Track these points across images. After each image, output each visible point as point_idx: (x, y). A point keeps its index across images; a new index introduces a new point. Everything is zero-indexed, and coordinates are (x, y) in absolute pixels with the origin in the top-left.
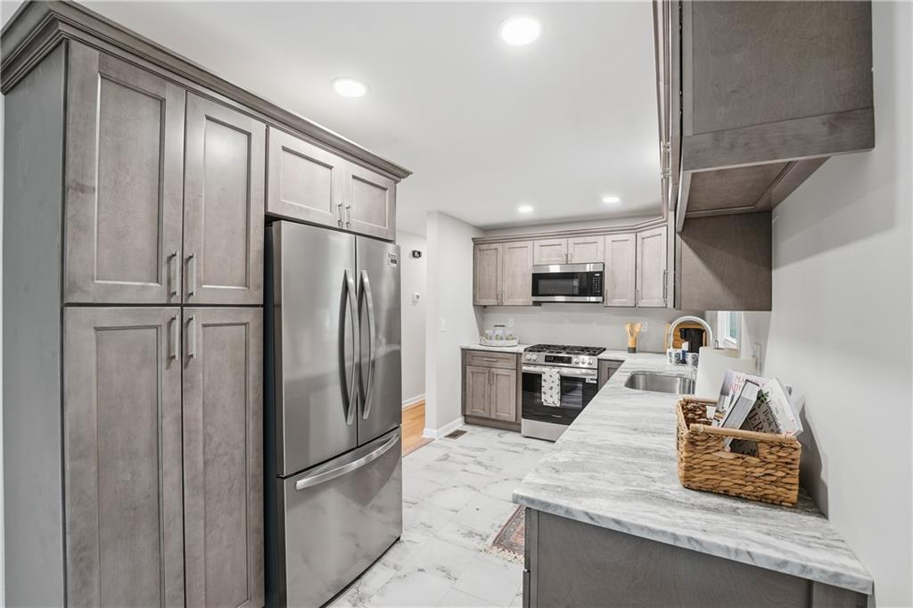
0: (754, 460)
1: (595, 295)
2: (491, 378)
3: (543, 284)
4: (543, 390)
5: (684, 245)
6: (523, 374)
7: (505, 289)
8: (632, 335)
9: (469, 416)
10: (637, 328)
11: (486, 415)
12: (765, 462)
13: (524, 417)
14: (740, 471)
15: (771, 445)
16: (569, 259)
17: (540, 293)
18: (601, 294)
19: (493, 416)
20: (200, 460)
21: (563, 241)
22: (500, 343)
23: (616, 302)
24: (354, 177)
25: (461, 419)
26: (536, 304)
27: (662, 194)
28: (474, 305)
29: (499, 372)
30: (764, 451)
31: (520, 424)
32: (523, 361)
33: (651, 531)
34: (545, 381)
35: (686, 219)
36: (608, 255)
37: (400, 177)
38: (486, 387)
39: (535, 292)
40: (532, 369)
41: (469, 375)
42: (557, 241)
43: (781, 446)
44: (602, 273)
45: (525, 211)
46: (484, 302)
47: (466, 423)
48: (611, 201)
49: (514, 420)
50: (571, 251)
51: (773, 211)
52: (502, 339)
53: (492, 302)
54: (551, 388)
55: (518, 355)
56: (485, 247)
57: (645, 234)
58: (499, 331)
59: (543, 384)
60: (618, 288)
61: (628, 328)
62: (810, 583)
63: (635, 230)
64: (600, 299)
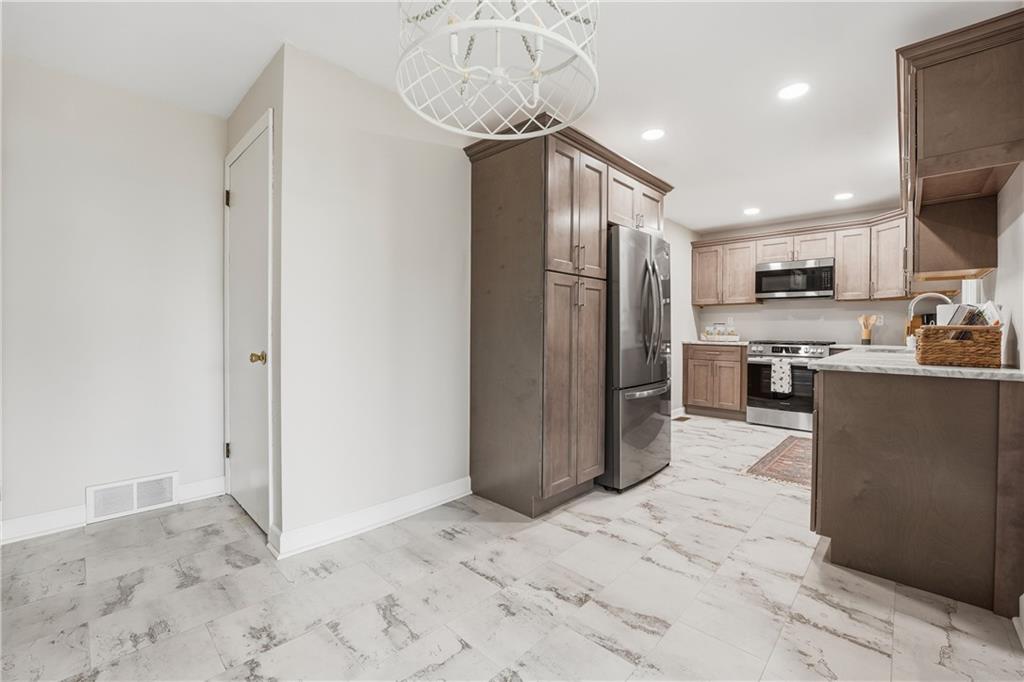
0: (969, 342)
1: (826, 289)
2: (714, 370)
3: (766, 282)
4: (772, 380)
5: (922, 225)
6: (749, 365)
7: (726, 288)
8: (866, 327)
9: (691, 406)
10: (873, 320)
11: (709, 405)
12: (976, 343)
13: (749, 404)
14: (960, 349)
15: (980, 332)
16: (796, 256)
17: (764, 290)
18: (832, 288)
19: (716, 406)
20: (584, 368)
21: (789, 239)
22: (722, 338)
23: (848, 295)
24: (644, 195)
25: (682, 409)
26: (760, 301)
27: (901, 187)
28: (693, 305)
29: (723, 364)
30: (976, 336)
31: (745, 413)
32: (748, 352)
33: (899, 370)
34: (775, 372)
35: (922, 207)
36: (839, 249)
37: (666, 192)
38: (709, 379)
39: (759, 289)
40: (757, 360)
41: (691, 367)
42: (783, 240)
43: (988, 331)
44: (831, 269)
45: (752, 213)
46: (703, 302)
47: (687, 412)
48: (844, 198)
49: (738, 409)
50: (797, 248)
51: (999, 194)
52: (723, 334)
53: (712, 301)
54: (781, 379)
55: (743, 348)
56: (705, 249)
57: (880, 227)
58: (721, 328)
59: (773, 374)
60: (851, 282)
61: (861, 321)
62: (998, 382)
63: (869, 224)
64: (830, 293)
